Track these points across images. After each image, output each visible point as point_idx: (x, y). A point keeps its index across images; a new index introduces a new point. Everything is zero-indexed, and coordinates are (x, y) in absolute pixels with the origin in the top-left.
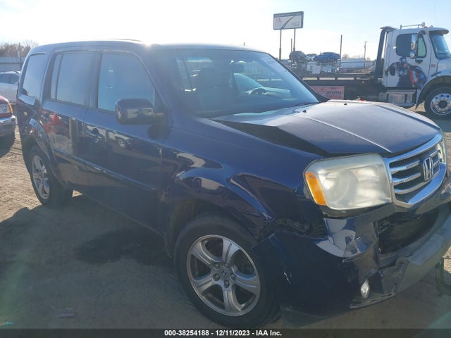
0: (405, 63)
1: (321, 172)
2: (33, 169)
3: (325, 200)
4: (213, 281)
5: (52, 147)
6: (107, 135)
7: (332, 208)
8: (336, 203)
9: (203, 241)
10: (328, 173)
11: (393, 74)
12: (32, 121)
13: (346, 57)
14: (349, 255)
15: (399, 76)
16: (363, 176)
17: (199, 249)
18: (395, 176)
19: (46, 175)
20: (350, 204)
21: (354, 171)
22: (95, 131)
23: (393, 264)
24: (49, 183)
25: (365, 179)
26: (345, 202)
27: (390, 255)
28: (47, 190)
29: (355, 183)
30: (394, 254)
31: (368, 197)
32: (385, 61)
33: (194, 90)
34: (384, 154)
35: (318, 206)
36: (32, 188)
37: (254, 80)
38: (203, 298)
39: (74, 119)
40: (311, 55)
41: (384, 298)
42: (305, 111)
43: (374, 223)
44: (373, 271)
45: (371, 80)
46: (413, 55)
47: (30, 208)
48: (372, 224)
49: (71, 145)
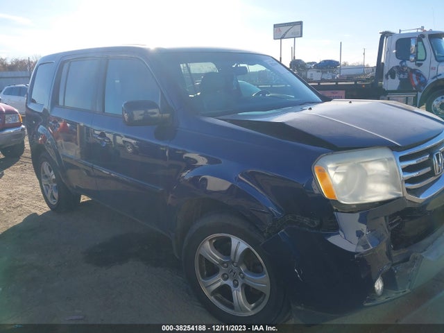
0: (405, 66)
1: (330, 166)
2: (42, 175)
3: (336, 194)
4: (222, 280)
5: (60, 153)
6: (114, 138)
7: (342, 202)
8: (346, 197)
9: (210, 241)
10: (337, 167)
11: (393, 77)
12: (41, 129)
13: (345, 64)
14: (361, 250)
15: (400, 79)
16: (372, 170)
17: (207, 248)
18: (406, 170)
19: (54, 181)
20: (360, 198)
21: (363, 165)
22: (102, 135)
23: (407, 259)
24: (57, 188)
25: (375, 172)
26: (355, 196)
27: (403, 251)
28: (56, 195)
29: (365, 177)
30: (407, 250)
31: (378, 191)
32: (385, 65)
33: (199, 94)
34: (393, 148)
35: (328, 200)
36: (42, 195)
37: (256, 87)
38: (212, 299)
39: (82, 124)
40: (311, 63)
41: (399, 295)
42: (310, 109)
43: (385, 217)
44: (386, 268)
45: (372, 84)
46: (412, 58)
47: (40, 213)
48: (383, 218)
49: (78, 152)
